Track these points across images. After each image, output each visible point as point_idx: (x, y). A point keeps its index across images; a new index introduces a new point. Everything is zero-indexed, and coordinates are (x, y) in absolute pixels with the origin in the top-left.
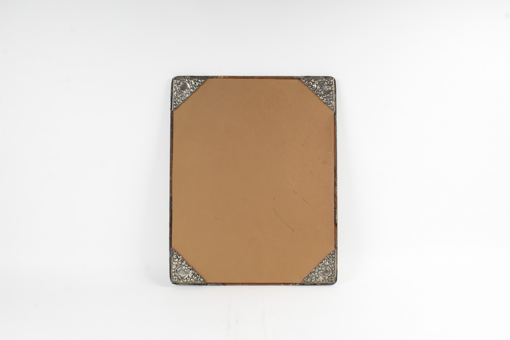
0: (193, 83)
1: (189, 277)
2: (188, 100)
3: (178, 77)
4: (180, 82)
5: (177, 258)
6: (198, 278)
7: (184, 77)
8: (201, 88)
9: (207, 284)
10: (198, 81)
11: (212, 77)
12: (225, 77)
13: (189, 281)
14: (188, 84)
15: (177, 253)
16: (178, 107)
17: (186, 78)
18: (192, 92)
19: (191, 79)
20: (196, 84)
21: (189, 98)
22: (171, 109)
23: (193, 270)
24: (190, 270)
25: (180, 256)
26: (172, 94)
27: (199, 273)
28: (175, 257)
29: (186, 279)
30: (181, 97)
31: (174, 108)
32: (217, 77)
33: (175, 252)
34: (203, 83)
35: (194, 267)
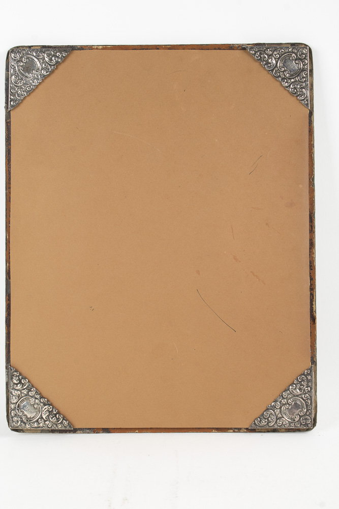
0: (47, 59)
1: (42, 418)
2: (37, 90)
3: (18, 47)
4: (22, 57)
5: (20, 382)
6: (58, 419)
7: (30, 47)
8: (61, 67)
9: (75, 431)
10: (55, 56)
11: (82, 48)
12: (105, 48)
13: (41, 425)
14: (36, 60)
15: (20, 374)
16: (18, 105)
17: (33, 50)
18: (44, 76)
19: (41, 52)
20: (51, 60)
21: (40, 87)
22: (7, 107)
23: (49, 405)
24: (45, 405)
25: (25, 378)
26: (7, 79)
27: (62, 411)
28: (15, 382)
29: (37, 421)
30: (24, 84)
31: (12, 106)
32: (90, 48)
33: (16, 371)
34: (64, 59)
35: (51, 398)
